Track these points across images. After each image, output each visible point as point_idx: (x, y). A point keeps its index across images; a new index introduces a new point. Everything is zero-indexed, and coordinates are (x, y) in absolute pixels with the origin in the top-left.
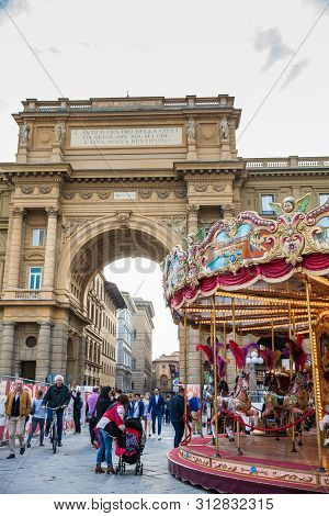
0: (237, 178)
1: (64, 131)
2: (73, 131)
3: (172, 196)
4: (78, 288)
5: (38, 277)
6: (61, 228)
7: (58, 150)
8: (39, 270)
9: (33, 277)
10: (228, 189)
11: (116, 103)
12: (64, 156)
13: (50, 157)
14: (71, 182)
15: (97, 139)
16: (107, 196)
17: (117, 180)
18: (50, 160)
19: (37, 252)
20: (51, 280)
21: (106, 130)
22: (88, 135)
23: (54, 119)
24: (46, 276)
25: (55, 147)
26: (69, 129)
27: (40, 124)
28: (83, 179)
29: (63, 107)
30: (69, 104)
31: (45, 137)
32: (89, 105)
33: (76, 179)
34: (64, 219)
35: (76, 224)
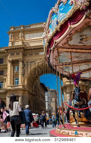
6: (24, 65)
8: (18, 79)
9: (16, 81)
11: (38, 25)
12: (23, 43)
13: (19, 43)
14: (26, 51)
15: (33, 36)
16: (37, 54)
17: (40, 48)
18: (19, 45)
19: (17, 73)
20: (22, 81)
21: (36, 34)
22: (30, 36)
23: (19, 32)
24: (20, 80)
25: (20, 40)
26: (24, 34)
27: (15, 34)
28: (30, 49)
29: (22, 28)
30: (24, 27)
31: (17, 38)
32: (30, 26)
33: (27, 50)
34: (25, 62)
35: (28, 64)
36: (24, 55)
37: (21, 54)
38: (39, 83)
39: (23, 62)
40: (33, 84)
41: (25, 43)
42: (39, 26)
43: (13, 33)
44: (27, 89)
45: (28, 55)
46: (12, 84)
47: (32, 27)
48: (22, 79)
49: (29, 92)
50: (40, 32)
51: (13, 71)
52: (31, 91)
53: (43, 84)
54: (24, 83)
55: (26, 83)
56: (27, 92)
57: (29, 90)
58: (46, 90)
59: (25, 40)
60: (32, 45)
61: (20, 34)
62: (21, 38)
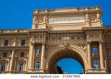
0: (103, 32)
1: (47, 19)
2: (49, 19)
3: (81, 38)
4: (51, 68)
5: (39, 65)
6: (46, 49)
7: (45, 25)
8: (39, 63)
9: (37, 65)
10: (100, 35)
11: (63, 10)
12: (47, 27)
13: (42, 27)
15: (57, 21)
16: (60, 39)
19: (39, 57)
20: (43, 65)
21: (60, 18)
22: (54, 20)
23: (43, 15)
24: (42, 64)
26: (48, 18)
27: (39, 17)
28: (53, 33)
29: (46, 11)
30: (48, 11)
31: (41, 21)
32: (55, 11)
33: (51, 34)
34: (47, 46)
35: (51, 48)
36: (47, 38)
39: (45, 45)
41: (49, 27)
43: (37, 15)
45: (51, 39)
46: (33, 67)
48: (43, 63)
50: (64, 17)
51: (35, 54)
53: (60, 67)
54: (45, 67)
55: (47, 67)
59: (48, 23)
60: (55, 29)
61: (45, 18)
62: (45, 21)
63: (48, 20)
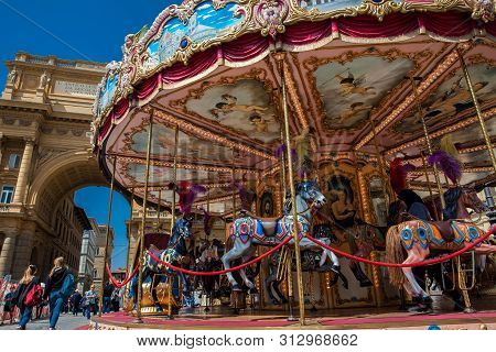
1: (49, 80)
2: (57, 82)
4: (48, 206)
5: (10, 194)
6: (36, 156)
7: (42, 94)
8: (10, 189)
9: (4, 193)
12: (46, 100)
13: (34, 98)
14: (49, 120)
15: (77, 90)
16: (79, 134)
17: (83, 122)
18: (33, 101)
19: (12, 173)
20: (22, 196)
21: (85, 85)
22: (69, 86)
23: (41, 70)
24: (17, 193)
25: (40, 91)
27: (29, 72)
28: (61, 119)
29: (50, 63)
30: (56, 62)
31: (32, 83)
32: (74, 64)
33: (54, 118)
34: (40, 148)
35: (50, 154)
36: (43, 130)
37: (34, 124)
38: (71, 206)
39: (36, 147)
40: (53, 207)
41: (52, 102)
42: (95, 69)
43: (23, 68)
44: (35, 218)
45: (54, 132)
47: (77, 67)
48: (23, 191)
49: (39, 226)
51: (2, 166)
52: (44, 225)
54: (28, 200)
55: (33, 201)
56: (32, 227)
57: (41, 222)
58: (86, 225)
59: (52, 92)
60: (69, 109)
61: (43, 76)
62: (44, 86)
63: (52, 85)
